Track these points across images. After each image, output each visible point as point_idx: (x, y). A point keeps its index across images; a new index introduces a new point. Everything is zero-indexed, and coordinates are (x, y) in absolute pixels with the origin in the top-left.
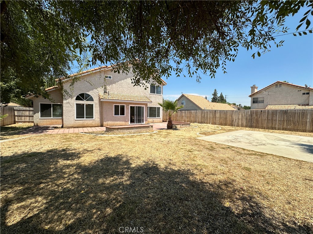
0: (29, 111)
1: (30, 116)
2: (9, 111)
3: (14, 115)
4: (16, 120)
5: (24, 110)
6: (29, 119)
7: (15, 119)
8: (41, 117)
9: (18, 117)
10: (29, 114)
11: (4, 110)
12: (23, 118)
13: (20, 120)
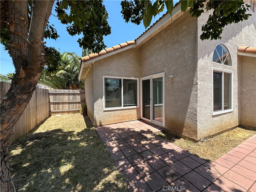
0: (69, 94)
1: (69, 103)
2: (44, 96)
3: (49, 101)
4: (52, 110)
5: (62, 94)
6: (69, 107)
7: (50, 108)
8: (106, 106)
9: (54, 104)
10: (69, 100)
11: (37, 95)
12: (61, 106)
13: (57, 109)
